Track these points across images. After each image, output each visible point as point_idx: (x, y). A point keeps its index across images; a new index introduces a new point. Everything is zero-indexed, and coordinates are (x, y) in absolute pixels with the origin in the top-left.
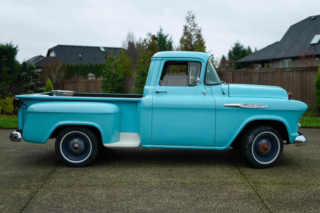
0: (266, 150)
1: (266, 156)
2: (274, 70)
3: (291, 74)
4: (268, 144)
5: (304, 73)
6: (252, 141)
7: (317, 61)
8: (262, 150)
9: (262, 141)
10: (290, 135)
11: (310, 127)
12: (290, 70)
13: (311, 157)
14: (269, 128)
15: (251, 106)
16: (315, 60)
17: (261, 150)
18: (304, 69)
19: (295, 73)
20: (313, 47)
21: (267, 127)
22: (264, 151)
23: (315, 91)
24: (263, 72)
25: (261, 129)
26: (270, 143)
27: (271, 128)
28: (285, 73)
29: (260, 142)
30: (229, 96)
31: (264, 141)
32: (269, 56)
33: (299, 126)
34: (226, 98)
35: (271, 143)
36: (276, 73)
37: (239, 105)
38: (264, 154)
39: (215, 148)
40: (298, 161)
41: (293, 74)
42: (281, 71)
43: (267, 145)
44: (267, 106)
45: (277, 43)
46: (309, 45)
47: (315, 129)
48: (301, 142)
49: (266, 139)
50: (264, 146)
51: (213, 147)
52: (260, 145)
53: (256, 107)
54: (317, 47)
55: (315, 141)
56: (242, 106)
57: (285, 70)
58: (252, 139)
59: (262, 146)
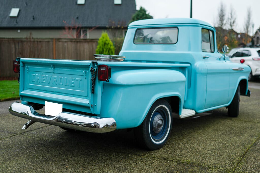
2: (49, 40)
3: (66, 44)
7: (19, 33)
12: (65, 40)
16: (17, 31)
19: (69, 43)
24: (37, 41)
28: (60, 43)
36: (51, 43)
41: (68, 45)
42: (56, 42)
57: (60, 40)
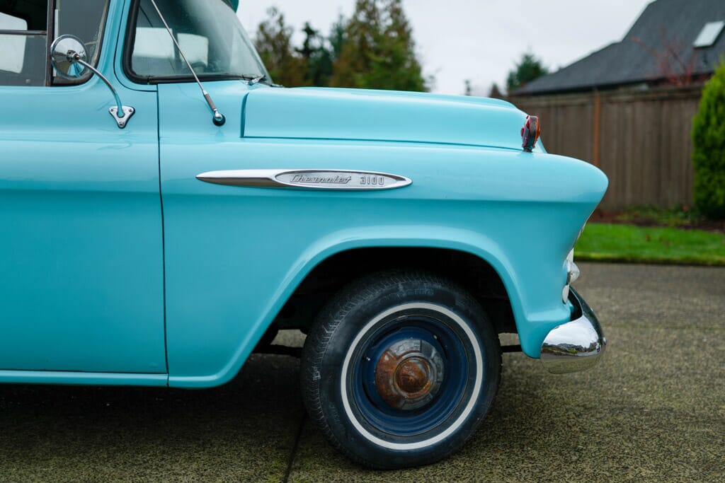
0: (412, 386)
1: (417, 412)
2: (585, 101)
4: (425, 362)
5: (666, 107)
6: (339, 350)
8: (395, 389)
9: (398, 344)
10: (524, 318)
11: (667, 263)
12: (626, 98)
13: (638, 393)
14: (427, 287)
15: (330, 181)
17: (388, 387)
18: (666, 95)
19: (639, 105)
20: (700, 53)
21: (416, 283)
22: (405, 394)
23: (692, 155)
25: (386, 289)
26: (434, 352)
27: (438, 286)
28: (614, 108)
29: (385, 353)
30: (242, 136)
31: (403, 347)
32: (592, 78)
33: (569, 274)
34: (229, 143)
35: (440, 353)
36: (590, 107)
37: (269, 173)
38: (406, 407)
39: (171, 379)
40: (579, 416)
41: (634, 110)
42: (602, 103)
43: (420, 366)
44: (408, 181)
45: (613, 46)
46: (689, 51)
47: (681, 269)
48: (579, 349)
49: (416, 336)
50: (405, 370)
51: (163, 377)
52: (387, 364)
53: (355, 183)
54: (710, 54)
55: (672, 312)
56: (286, 181)
57: (613, 98)
58: (342, 340)
59: (392, 371)
